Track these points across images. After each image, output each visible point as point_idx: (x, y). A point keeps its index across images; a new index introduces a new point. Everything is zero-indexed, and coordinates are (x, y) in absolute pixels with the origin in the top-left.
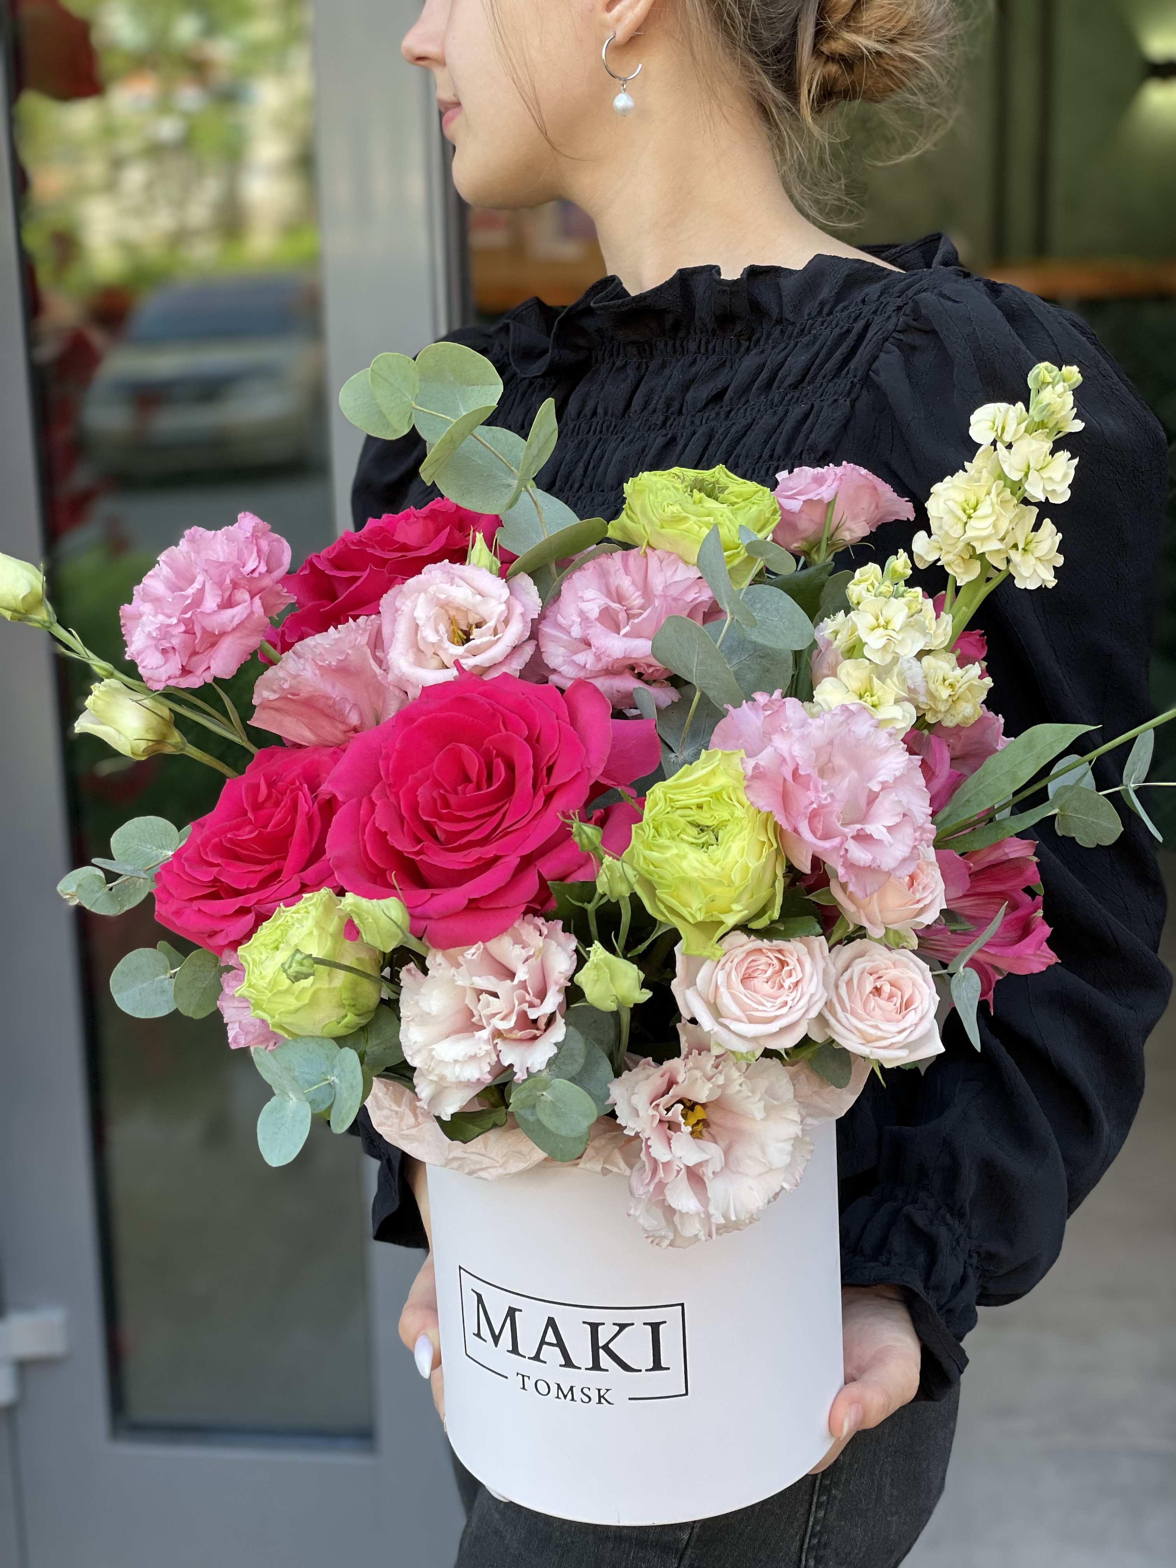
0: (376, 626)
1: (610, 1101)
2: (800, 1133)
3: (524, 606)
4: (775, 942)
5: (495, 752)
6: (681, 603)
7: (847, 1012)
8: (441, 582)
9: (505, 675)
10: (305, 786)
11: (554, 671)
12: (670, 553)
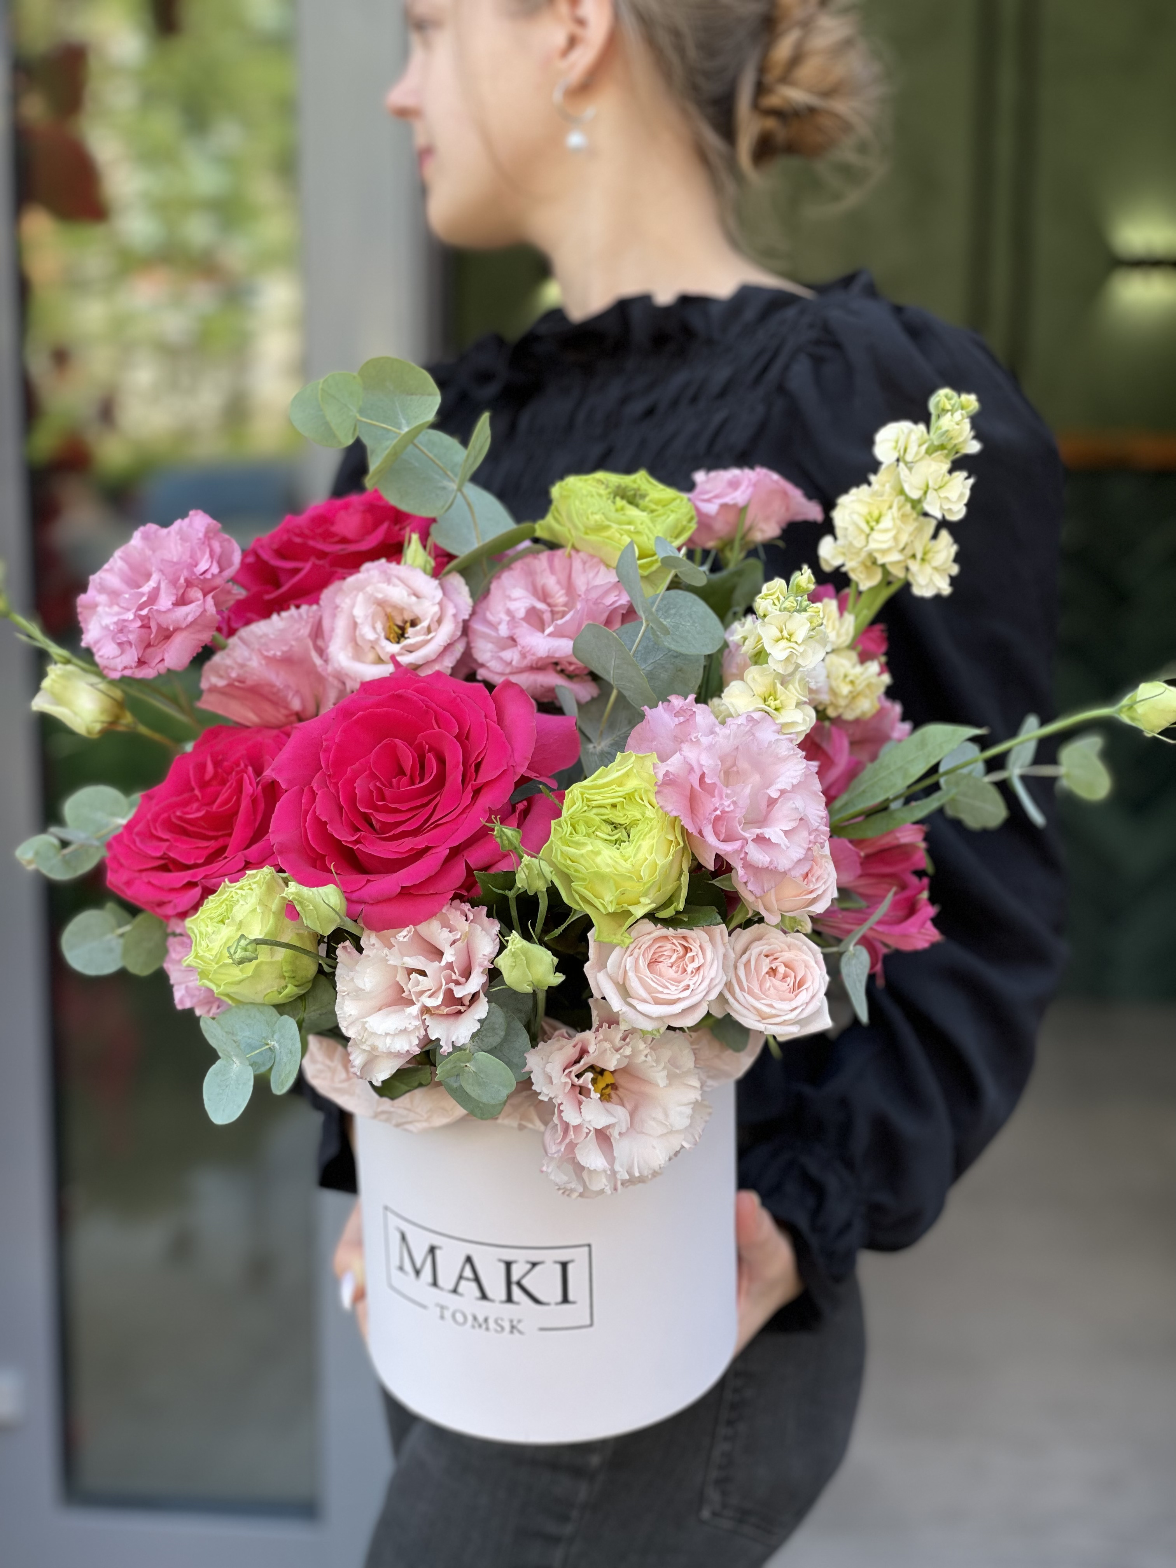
0: (317, 618)
1: (527, 1069)
2: (699, 1098)
3: (456, 606)
4: (679, 930)
5: (427, 746)
6: (601, 606)
7: (745, 992)
8: (379, 582)
9: (438, 674)
10: (250, 769)
11: (482, 665)
12: (592, 556)
